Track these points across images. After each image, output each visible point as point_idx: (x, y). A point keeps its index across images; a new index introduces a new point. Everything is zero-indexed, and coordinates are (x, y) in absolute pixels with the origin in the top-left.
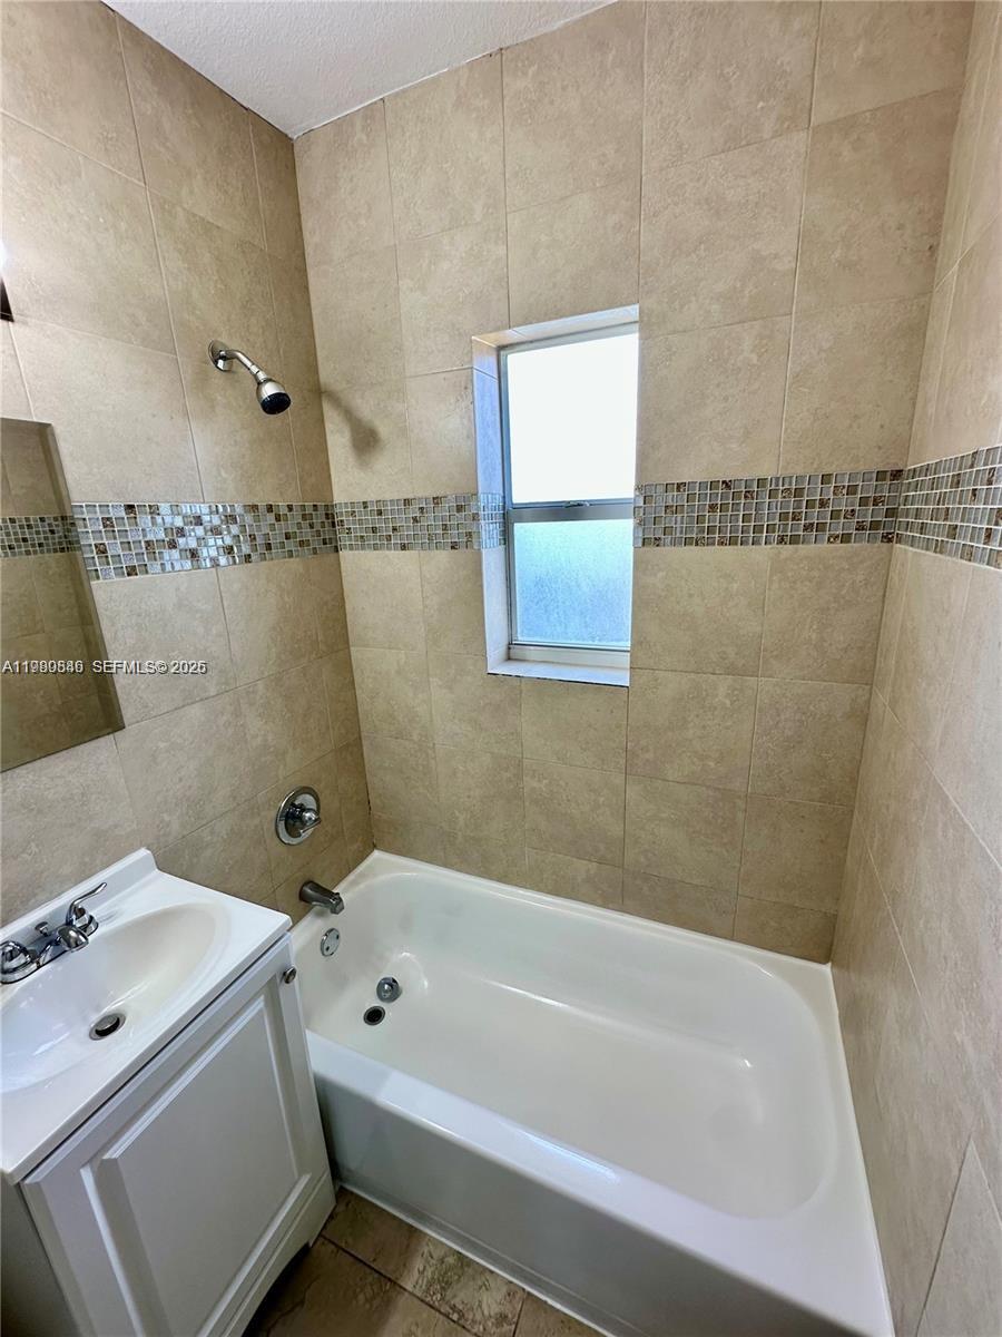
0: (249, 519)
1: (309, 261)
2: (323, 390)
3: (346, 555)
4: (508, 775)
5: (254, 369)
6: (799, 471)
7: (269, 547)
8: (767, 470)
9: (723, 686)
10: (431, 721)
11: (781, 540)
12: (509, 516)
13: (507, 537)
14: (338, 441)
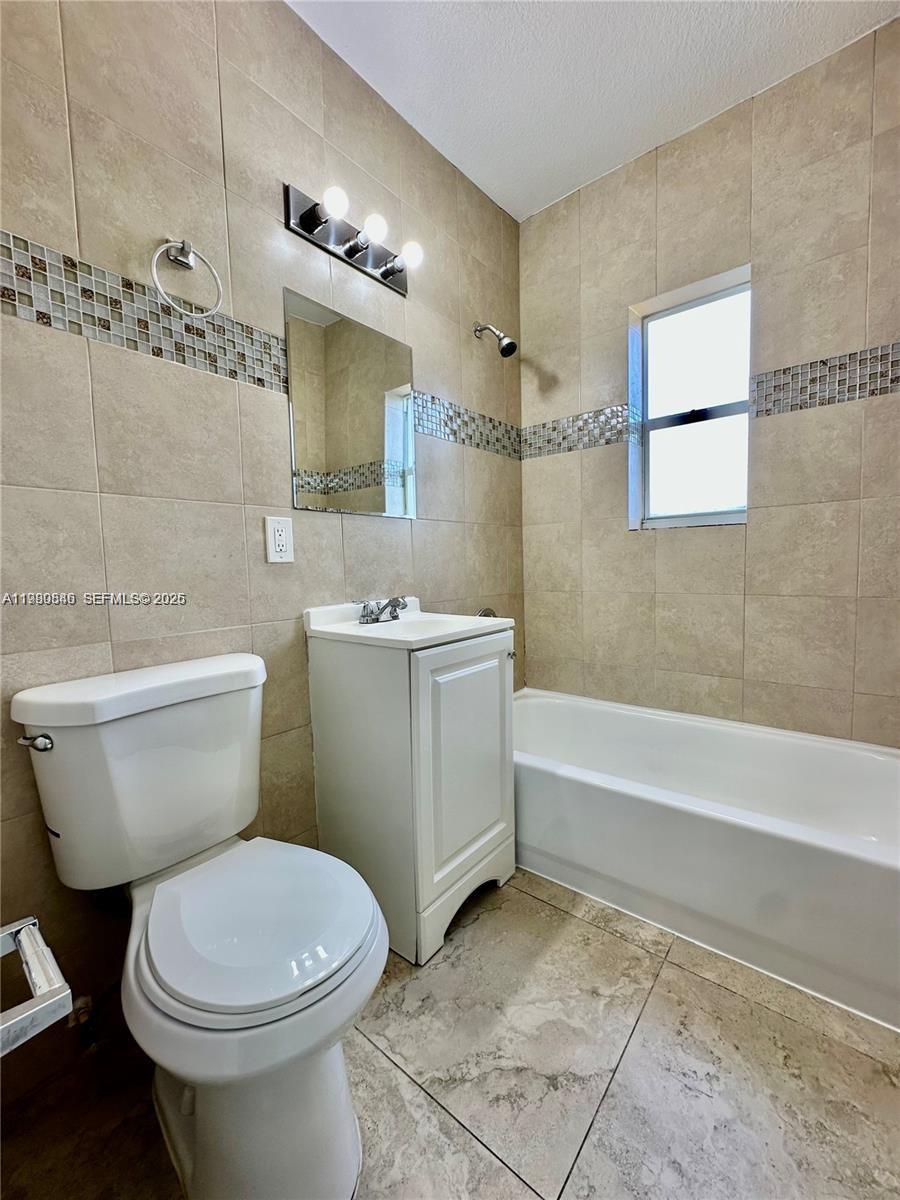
0: (480, 423)
1: (522, 285)
2: (522, 357)
3: (527, 463)
4: (643, 608)
5: (498, 333)
6: (884, 342)
7: (488, 442)
8: (856, 346)
9: (828, 511)
10: (581, 574)
11: (872, 393)
12: (646, 427)
13: (644, 442)
14: (529, 386)
